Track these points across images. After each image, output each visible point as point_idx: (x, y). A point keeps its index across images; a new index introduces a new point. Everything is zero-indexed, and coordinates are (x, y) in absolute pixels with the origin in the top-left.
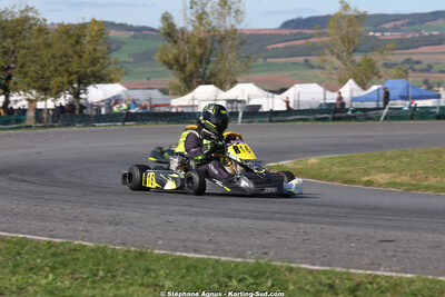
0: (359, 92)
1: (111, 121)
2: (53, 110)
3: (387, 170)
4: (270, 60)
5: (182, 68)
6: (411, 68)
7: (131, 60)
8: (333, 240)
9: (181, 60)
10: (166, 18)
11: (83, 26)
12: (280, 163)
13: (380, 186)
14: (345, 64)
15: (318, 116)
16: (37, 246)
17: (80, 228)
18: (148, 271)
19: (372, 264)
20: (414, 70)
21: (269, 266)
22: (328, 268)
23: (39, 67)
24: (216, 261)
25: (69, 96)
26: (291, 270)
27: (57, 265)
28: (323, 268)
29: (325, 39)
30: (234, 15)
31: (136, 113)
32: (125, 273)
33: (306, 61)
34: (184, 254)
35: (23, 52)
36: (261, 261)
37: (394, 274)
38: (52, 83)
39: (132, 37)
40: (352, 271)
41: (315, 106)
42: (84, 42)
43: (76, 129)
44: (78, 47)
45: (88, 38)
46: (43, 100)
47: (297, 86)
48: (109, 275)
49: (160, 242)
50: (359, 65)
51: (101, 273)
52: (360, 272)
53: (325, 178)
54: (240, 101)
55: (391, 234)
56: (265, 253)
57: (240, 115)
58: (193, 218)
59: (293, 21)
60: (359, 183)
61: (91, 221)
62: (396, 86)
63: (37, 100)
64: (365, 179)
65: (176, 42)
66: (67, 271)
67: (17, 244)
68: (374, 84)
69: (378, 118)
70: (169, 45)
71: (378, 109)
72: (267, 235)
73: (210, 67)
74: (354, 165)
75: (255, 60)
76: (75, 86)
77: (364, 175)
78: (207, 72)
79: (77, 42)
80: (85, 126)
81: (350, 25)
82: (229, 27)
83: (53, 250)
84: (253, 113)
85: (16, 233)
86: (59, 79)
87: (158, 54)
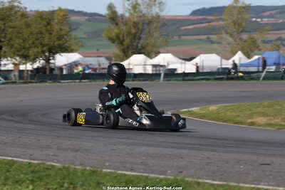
0: (245, 60)
1: (71, 79)
2: (31, 71)
3: (265, 115)
4: (183, 37)
5: (121, 42)
6: (282, 43)
7: (86, 37)
8: (227, 163)
9: (121, 37)
10: (111, 7)
11: (53, 12)
12: (190, 110)
13: (260, 126)
14: (235, 41)
15: (217, 77)
16: (21, 166)
17: (52, 154)
18: (99, 183)
19: (255, 180)
20: (284, 45)
21: (184, 181)
22: (224, 183)
23: (21, 41)
24: (147, 177)
25: (42, 62)
26: (199, 184)
27: (34, 179)
28: (221, 183)
29: (222, 23)
30: (158, 5)
31: (89, 74)
32: (82, 185)
33: (208, 38)
34: (124, 172)
35: (10, 30)
36: (177, 177)
37: (271, 187)
38: (31, 52)
39: (86, 20)
40: (242, 185)
41: (214, 70)
42: (53, 23)
43: (48, 84)
44: (49, 27)
45: (56, 21)
46: (24, 64)
47: (202, 55)
48: (72, 186)
49: (107, 164)
50: (245, 41)
51: (66, 185)
52: (247, 185)
53: (222, 120)
54: (162, 66)
55: (268, 160)
56: (181, 172)
57: (162, 76)
58: (129, 147)
59: (199, 10)
60: (245, 124)
61: (58, 149)
62: (272, 56)
63: (19, 64)
64: (250, 121)
65: (117, 24)
66: (42, 183)
67: (7, 164)
68: (256, 55)
69: (258, 79)
70: (113, 26)
71: (258, 72)
72: (181, 160)
73: (141, 42)
74: (241, 111)
75: (173, 37)
76: (47, 54)
77: (249, 118)
78: (139, 45)
79: (48, 24)
80: (54, 82)
81: (239, 13)
82: (154, 15)
83: (32, 169)
84: (171, 74)
85: (7, 156)
86: (36, 49)
87: (105, 33)
